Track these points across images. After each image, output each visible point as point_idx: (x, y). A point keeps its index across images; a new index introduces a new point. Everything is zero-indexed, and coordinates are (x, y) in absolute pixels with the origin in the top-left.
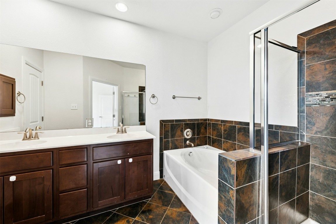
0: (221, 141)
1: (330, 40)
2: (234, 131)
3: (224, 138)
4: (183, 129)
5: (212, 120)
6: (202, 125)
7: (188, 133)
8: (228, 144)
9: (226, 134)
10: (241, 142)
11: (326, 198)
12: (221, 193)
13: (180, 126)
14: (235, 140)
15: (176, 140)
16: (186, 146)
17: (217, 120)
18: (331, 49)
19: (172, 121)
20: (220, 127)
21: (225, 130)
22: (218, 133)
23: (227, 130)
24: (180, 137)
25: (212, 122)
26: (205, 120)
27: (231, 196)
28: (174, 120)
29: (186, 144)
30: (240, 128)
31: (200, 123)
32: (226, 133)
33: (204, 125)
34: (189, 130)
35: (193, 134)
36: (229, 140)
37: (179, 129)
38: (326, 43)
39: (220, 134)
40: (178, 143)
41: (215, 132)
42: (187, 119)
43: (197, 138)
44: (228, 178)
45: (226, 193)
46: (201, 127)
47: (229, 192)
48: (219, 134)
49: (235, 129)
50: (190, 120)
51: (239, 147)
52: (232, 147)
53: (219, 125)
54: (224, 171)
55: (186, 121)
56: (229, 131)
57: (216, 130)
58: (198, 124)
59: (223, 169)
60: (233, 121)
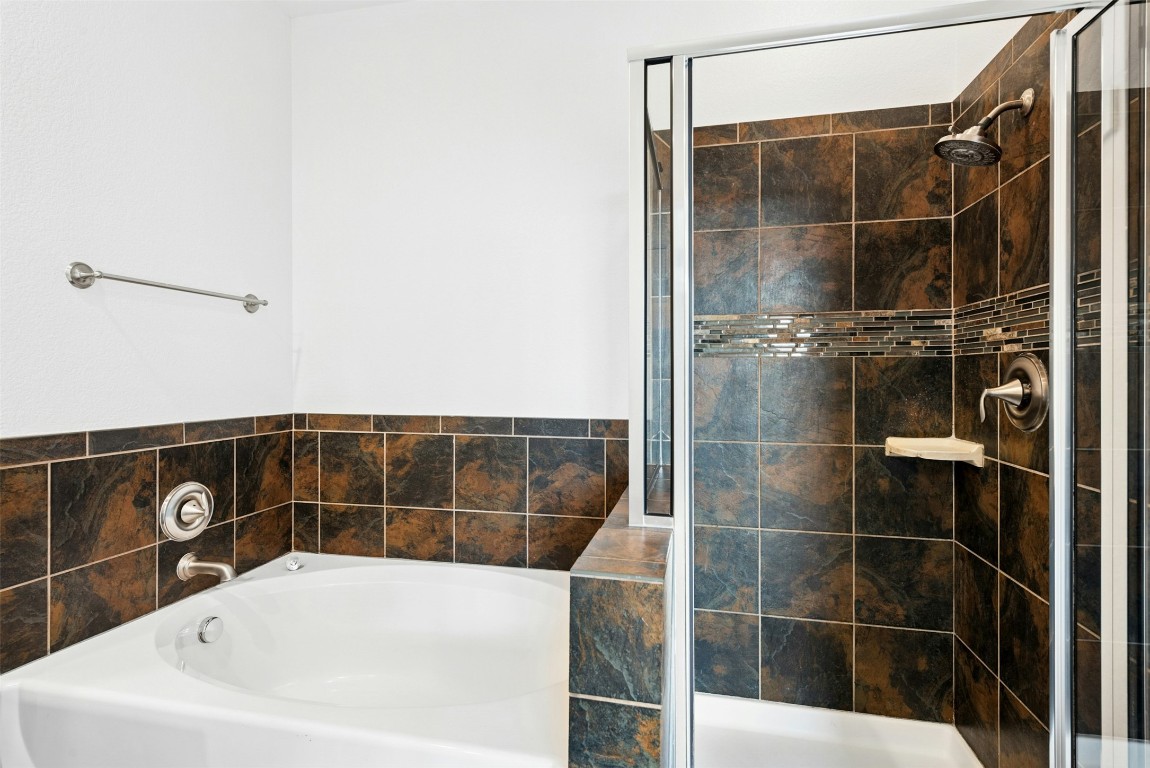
0: (377, 514)
1: (723, 175)
2: (441, 462)
3: (393, 500)
4: (150, 485)
5: (318, 419)
6: (265, 449)
7: (187, 508)
8: (414, 521)
9: (401, 480)
10: (472, 502)
11: (715, 614)
12: (587, 757)
13: (132, 471)
14: (446, 500)
15: (101, 570)
16: (177, 591)
17: (355, 416)
18: (724, 200)
19: (75, 441)
20: (372, 448)
21: (398, 459)
22: (358, 477)
23: (406, 462)
24: (131, 540)
25: (325, 427)
26: (283, 422)
27: (644, 745)
28: (83, 434)
29: (171, 581)
30: (468, 445)
31: (257, 443)
32: (401, 473)
33: (278, 451)
34: (189, 487)
35: (220, 507)
36: (420, 502)
37: (125, 493)
38: (715, 179)
39: (371, 481)
40: (115, 584)
41: (342, 479)
42: (179, 426)
43: (242, 526)
44: (625, 673)
45: (616, 744)
46: (263, 461)
47: (630, 735)
48: (363, 482)
49: (447, 450)
50: (202, 429)
51: (464, 525)
52: (433, 531)
53: (362, 439)
54: (607, 647)
55: (174, 433)
56: (416, 464)
57: (347, 467)
58: (246, 447)
59: (596, 638)
60: (435, 418)
